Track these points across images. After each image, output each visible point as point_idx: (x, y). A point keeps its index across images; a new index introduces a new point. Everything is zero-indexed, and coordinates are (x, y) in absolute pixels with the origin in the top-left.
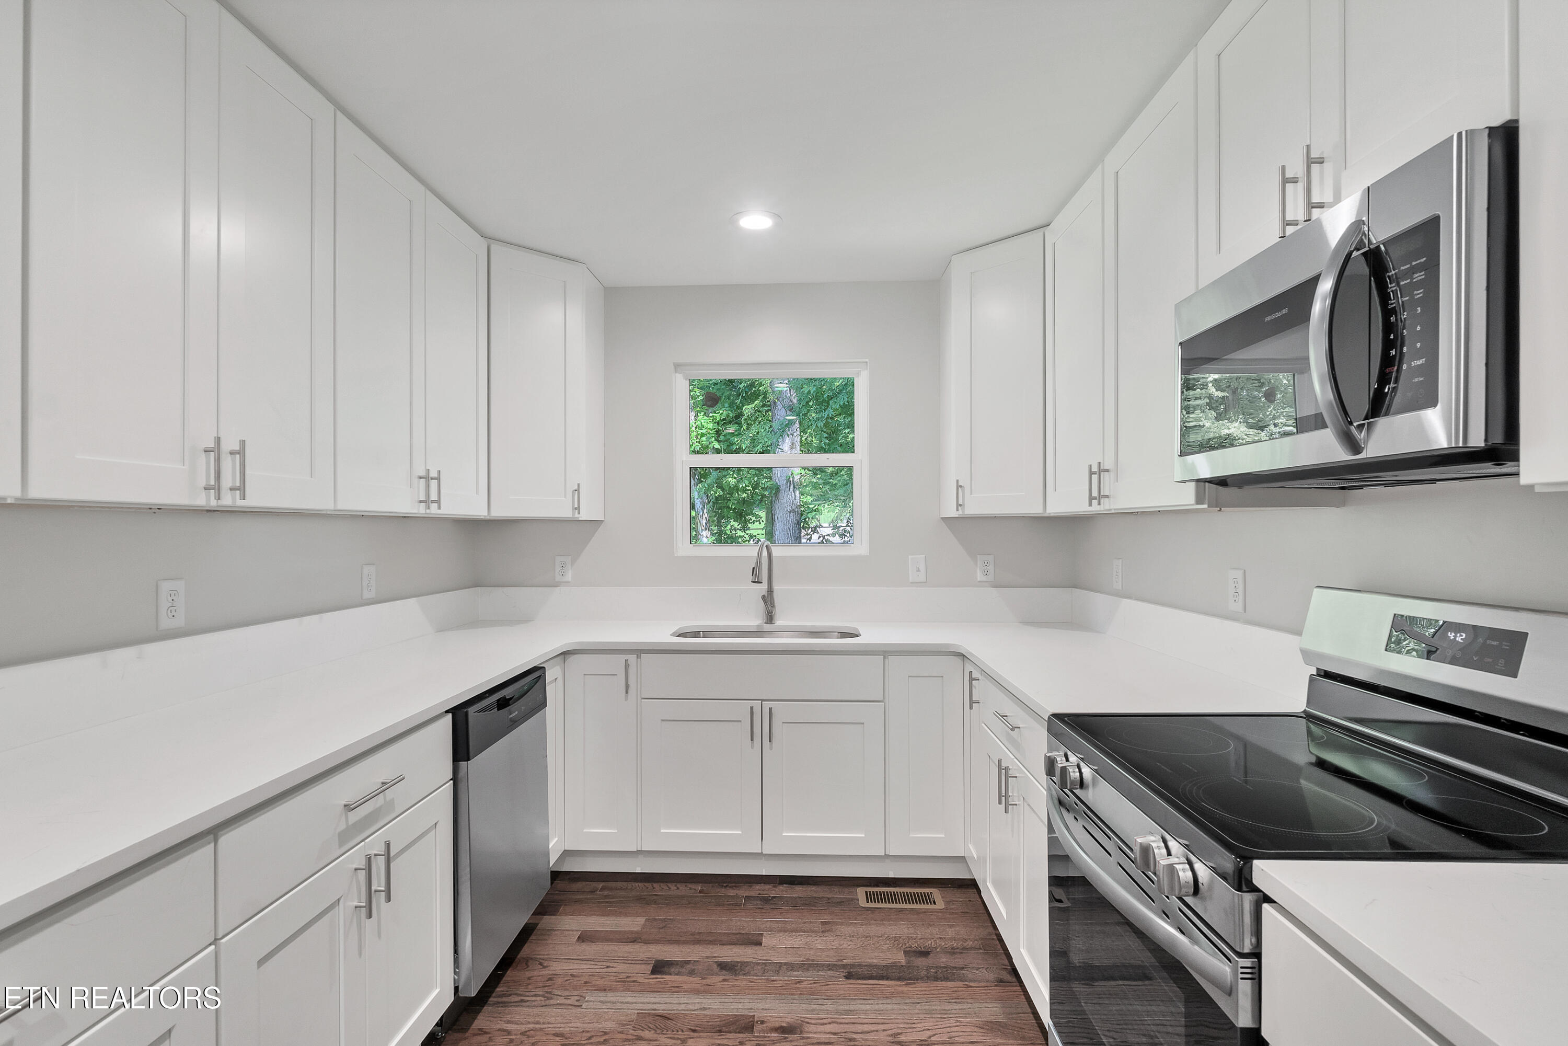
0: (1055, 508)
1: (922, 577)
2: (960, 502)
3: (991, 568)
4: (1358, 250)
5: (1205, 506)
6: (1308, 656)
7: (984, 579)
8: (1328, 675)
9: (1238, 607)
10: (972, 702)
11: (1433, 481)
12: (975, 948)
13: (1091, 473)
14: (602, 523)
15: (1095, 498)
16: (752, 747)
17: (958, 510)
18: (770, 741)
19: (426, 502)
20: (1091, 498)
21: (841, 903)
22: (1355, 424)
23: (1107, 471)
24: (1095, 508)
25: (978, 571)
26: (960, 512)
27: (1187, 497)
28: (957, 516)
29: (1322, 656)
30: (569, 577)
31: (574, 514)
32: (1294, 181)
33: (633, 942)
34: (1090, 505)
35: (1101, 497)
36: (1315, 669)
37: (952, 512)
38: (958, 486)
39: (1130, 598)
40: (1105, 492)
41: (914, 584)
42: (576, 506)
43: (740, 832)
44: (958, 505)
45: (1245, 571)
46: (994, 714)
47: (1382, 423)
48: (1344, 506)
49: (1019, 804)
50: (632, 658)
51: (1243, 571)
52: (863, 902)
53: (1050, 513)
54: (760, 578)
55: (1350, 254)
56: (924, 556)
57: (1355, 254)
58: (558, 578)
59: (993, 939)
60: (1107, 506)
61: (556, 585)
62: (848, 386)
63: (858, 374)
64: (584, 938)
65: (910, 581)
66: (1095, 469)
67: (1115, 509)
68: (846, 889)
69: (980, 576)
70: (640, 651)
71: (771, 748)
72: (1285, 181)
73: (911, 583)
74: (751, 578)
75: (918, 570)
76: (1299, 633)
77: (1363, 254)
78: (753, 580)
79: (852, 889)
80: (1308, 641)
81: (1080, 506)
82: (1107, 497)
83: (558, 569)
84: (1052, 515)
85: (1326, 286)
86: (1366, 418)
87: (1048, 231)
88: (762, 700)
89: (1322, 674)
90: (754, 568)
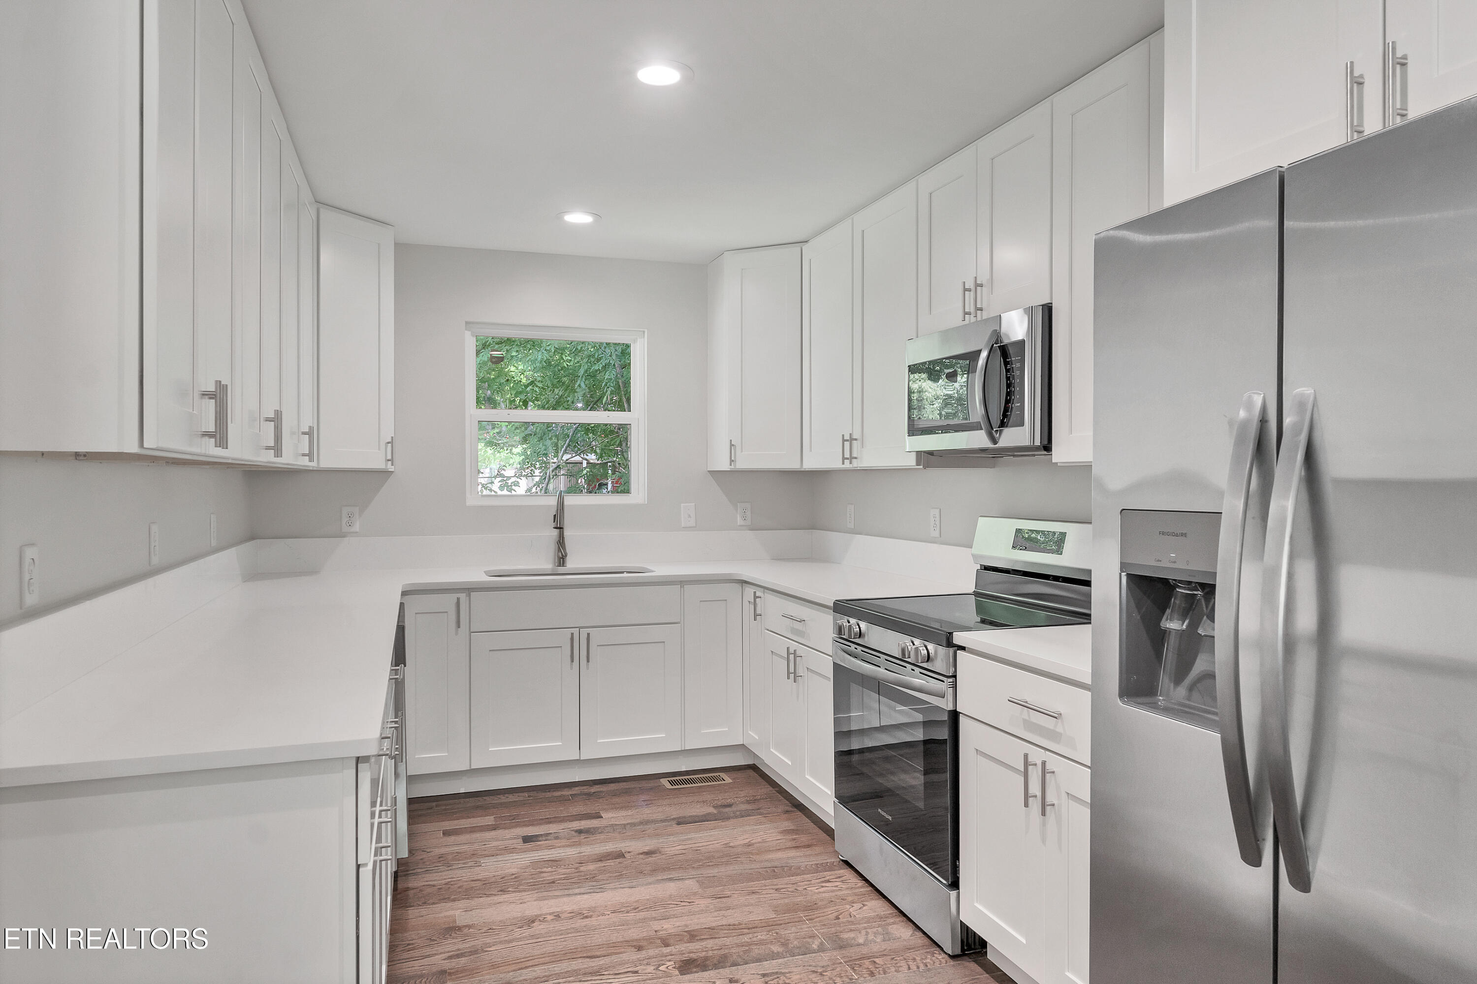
0: (810, 464)
1: (692, 523)
2: (733, 459)
3: (748, 513)
4: (996, 344)
5: (921, 467)
6: (975, 556)
7: (743, 523)
8: (986, 568)
9: (936, 534)
10: (756, 615)
11: (1034, 455)
12: (763, 799)
13: (844, 441)
14: (392, 474)
15: (847, 459)
16: (572, 668)
17: (731, 465)
18: (588, 661)
19: (309, 456)
20: (844, 458)
21: (651, 789)
22: (994, 430)
23: (856, 440)
24: (847, 465)
25: (738, 516)
26: (732, 467)
27: (911, 461)
28: (729, 470)
29: (982, 557)
30: (357, 527)
31: (386, 465)
32: (969, 290)
33: (495, 830)
34: (843, 463)
35: (852, 458)
36: (979, 565)
37: (725, 466)
38: (732, 445)
39: (860, 534)
40: (854, 455)
41: (686, 528)
42: (389, 457)
43: (561, 744)
44: (732, 461)
45: (940, 509)
46: (782, 616)
47: (1007, 431)
48: (994, 467)
49: (804, 676)
50: (463, 596)
51: (939, 510)
52: (669, 786)
53: (805, 469)
54: (561, 524)
55: (993, 345)
56: (694, 504)
57: (995, 345)
58: (345, 529)
59: (774, 793)
60: (856, 464)
61: (343, 535)
62: (625, 351)
63: (635, 341)
64: (446, 833)
65: (683, 526)
66: (847, 437)
67: (860, 467)
68: (652, 781)
69: (740, 521)
70: (469, 589)
71: (588, 668)
72: (965, 290)
73: (683, 528)
74: (553, 525)
75: (689, 516)
76: (970, 546)
77: (998, 346)
78: (555, 526)
79: (657, 780)
80: (975, 550)
81: (833, 462)
82: (856, 458)
83: (345, 520)
84: (806, 470)
85: (984, 354)
86: (999, 427)
87: (805, 248)
88: (580, 628)
89: (983, 568)
90: (555, 516)
